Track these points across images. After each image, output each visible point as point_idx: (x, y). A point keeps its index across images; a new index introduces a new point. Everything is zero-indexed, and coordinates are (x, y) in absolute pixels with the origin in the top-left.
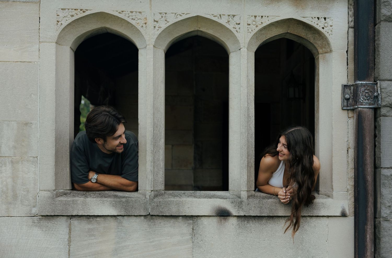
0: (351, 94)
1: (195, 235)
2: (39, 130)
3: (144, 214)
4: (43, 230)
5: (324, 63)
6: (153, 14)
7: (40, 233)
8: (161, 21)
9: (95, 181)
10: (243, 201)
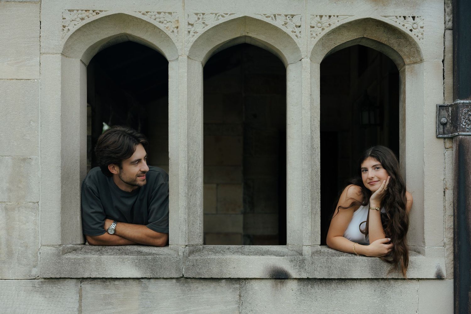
0: (449, 117)
1: (243, 304)
2: (40, 167)
3: (176, 277)
4: (46, 296)
5: (413, 77)
6: (187, 16)
7: (42, 301)
8: (197, 25)
9: (113, 232)
10: (305, 260)
